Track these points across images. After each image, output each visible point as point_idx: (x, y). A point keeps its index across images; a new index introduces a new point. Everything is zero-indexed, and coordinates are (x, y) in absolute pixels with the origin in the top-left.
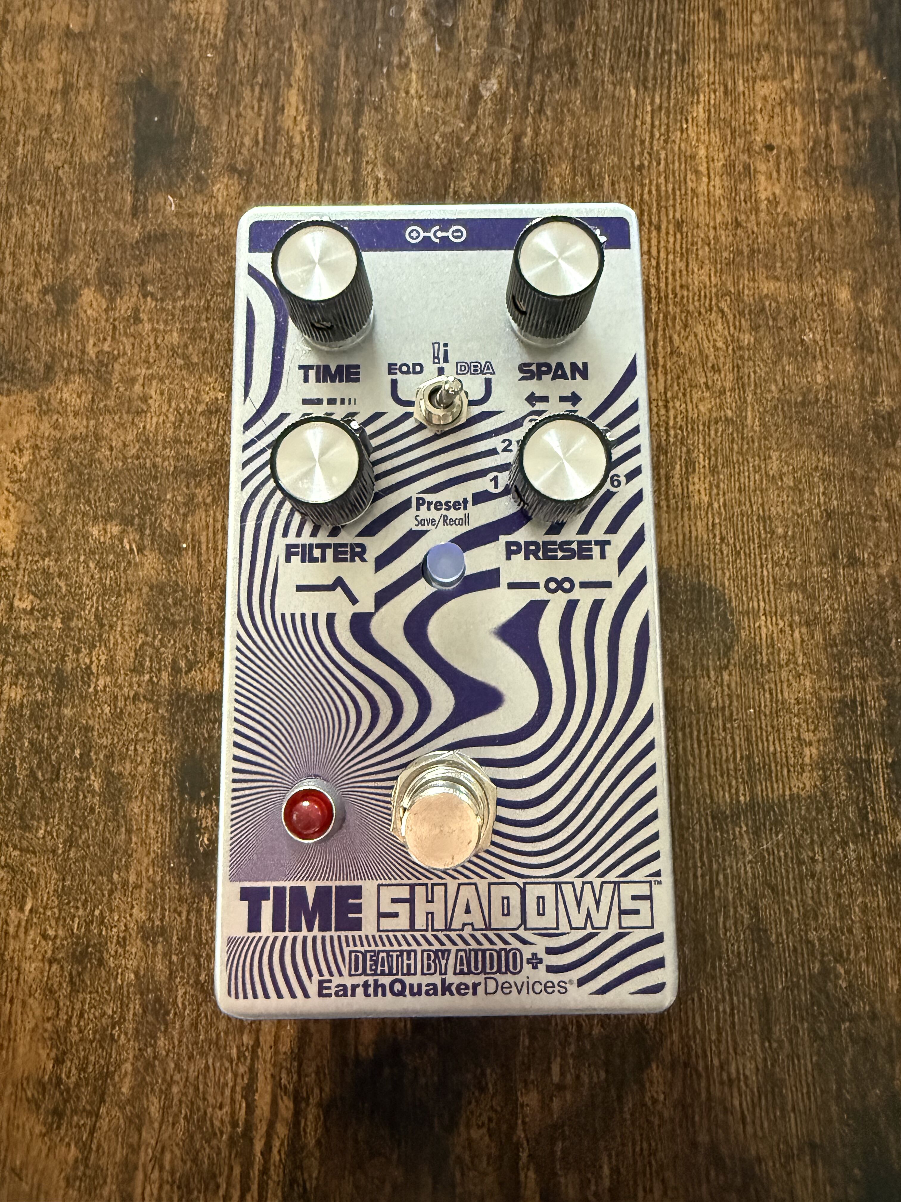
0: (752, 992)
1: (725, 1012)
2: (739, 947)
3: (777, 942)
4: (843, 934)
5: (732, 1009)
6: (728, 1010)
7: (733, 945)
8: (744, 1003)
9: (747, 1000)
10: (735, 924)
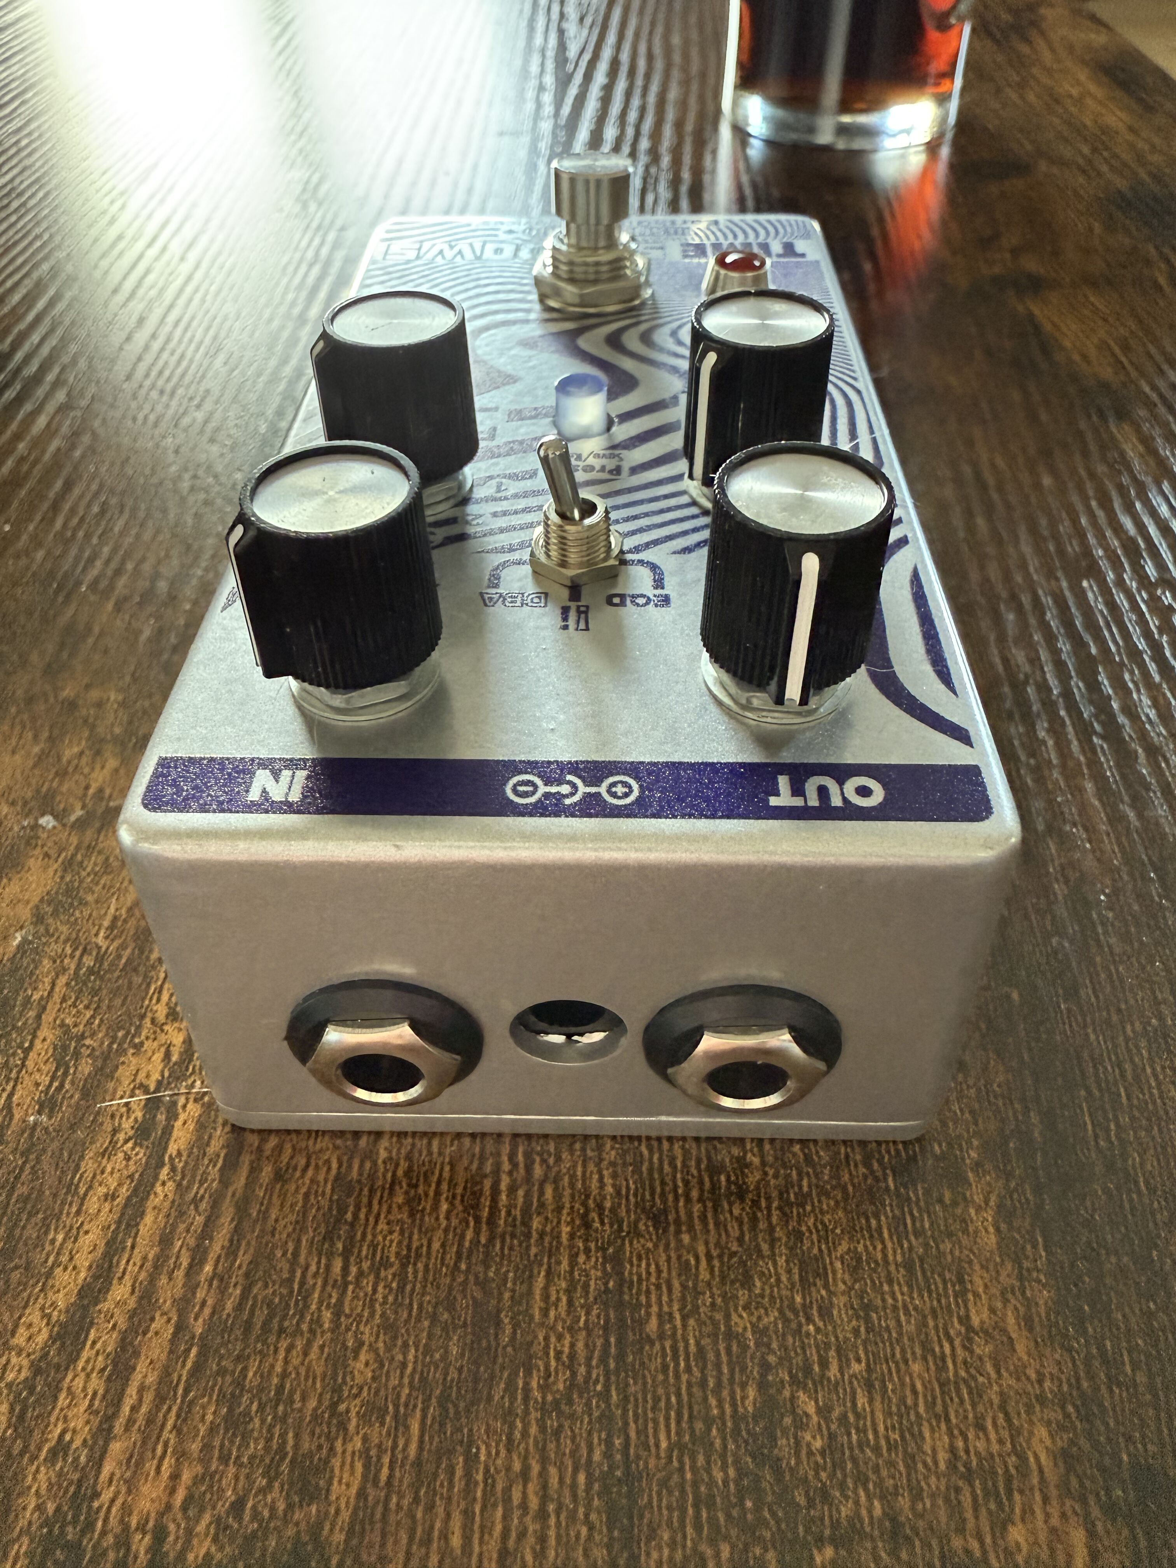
0: (597, 1456)
1: (524, 1506)
2: (572, 1345)
3: (661, 1336)
4: (809, 1320)
5: (544, 1498)
6: (534, 1503)
7: (560, 1337)
8: (574, 1486)
9: (582, 1478)
10: (569, 1291)
